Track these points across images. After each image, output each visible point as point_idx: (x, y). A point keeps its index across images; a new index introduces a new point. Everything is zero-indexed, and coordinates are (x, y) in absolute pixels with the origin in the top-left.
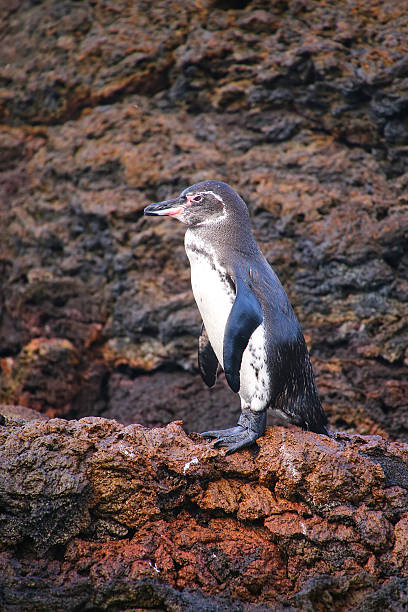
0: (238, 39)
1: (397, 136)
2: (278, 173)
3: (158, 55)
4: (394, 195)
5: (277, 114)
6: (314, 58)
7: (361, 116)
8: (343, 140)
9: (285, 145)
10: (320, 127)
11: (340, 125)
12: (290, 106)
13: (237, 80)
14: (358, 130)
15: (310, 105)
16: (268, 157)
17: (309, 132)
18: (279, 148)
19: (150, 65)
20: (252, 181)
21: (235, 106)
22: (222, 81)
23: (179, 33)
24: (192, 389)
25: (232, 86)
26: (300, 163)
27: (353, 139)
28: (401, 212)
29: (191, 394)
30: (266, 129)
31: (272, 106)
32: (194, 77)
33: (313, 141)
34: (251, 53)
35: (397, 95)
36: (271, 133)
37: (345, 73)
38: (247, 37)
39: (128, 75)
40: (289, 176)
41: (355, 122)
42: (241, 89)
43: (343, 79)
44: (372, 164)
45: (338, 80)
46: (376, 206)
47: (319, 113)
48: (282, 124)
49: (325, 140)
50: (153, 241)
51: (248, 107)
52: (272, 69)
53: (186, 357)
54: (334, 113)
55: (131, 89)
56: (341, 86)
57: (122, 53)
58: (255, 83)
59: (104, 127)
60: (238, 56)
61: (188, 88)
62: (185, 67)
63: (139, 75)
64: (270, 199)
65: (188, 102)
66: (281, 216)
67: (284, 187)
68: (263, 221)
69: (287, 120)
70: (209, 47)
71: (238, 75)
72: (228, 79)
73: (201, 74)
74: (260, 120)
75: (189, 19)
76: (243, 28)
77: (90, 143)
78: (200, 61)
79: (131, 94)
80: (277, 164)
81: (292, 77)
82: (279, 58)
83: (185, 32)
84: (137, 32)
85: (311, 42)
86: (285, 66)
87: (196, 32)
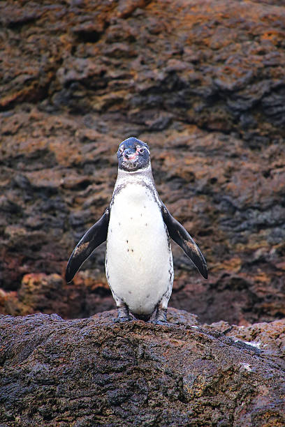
0: (107, 64)
2: (174, 152)
3: (40, 75)
5: (154, 112)
6: (178, 74)
8: (205, 127)
9: (167, 132)
11: (203, 118)
12: (162, 107)
13: (116, 90)
15: (178, 105)
17: (179, 123)
19: (34, 83)
21: (116, 108)
22: (102, 92)
23: (51, 60)
25: (113, 95)
28: (281, 173)
30: (150, 123)
31: (149, 107)
32: (76, 89)
33: (185, 129)
34: (121, 73)
35: (249, 96)
36: (154, 125)
37: (204, 83)
38: (114, 61)
39: (18, 90)
40: (184, 154)
41: (214, 115)
42: (121, 96)
43: (203, 87)
45: (199, 88)
47: (184, 110)
48: (160, 119)
49: (191, 128)
50: (100, 203)
51: (129, 108)
52: (146, 82)
54: (197, 109)
55: (21, 99)
56: (202, 92)
57: (12, 75)
58: (131, 92)
59: (17, 126)
60: (112, 74)
61: (72, 97)
62: (68, 84)
63: (27, 89)
64: (181, 169)
65: (71, 106)
66: (196, 180)
67: (188, 161)
68: (177, 185)
69: (163, 116)
70: (91, 70)
71: (117, 87)
72: (108, 90)
73: (82, 87)
74: (142, 117)
75: (58, 51)
76: (108, 55)
77: (8, 138)
78: (84, 79)
79: (21, 102)
80: (168, 146)
81: (163, 87)
82: (149, 74)
83: (58, 59)
84: (16, 60)
85: (175, 64)
86: (159, 80)
87: (69, 59)
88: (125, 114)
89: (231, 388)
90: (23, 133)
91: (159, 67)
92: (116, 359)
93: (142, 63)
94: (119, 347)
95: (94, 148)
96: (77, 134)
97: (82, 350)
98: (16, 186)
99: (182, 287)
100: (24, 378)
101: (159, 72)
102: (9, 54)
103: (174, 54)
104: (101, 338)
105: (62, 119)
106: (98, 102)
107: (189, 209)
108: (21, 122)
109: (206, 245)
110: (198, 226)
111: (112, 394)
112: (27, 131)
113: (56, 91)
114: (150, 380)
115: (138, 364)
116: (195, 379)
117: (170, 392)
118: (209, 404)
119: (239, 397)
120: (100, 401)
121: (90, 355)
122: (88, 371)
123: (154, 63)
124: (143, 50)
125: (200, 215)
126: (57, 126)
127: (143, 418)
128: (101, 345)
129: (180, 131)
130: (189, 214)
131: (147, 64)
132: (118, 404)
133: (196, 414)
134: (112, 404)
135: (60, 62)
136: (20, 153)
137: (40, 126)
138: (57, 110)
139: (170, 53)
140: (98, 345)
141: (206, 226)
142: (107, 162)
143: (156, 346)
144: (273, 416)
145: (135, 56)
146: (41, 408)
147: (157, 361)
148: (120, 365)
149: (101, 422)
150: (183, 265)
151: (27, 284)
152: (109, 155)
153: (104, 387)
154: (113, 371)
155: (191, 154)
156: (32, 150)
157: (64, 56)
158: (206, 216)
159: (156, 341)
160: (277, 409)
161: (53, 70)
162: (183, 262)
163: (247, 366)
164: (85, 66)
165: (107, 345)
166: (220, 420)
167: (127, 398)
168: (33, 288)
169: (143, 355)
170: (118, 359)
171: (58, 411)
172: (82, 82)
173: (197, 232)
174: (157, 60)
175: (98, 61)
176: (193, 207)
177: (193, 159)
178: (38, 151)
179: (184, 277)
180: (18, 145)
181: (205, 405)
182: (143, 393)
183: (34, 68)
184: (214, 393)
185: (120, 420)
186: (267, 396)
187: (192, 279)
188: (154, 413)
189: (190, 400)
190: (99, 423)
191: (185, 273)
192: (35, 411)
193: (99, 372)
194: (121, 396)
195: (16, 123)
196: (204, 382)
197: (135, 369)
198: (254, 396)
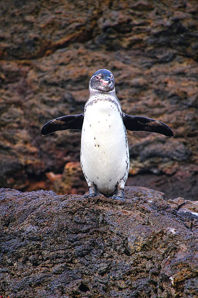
0: (133, 14)
2: (175, 77)
3: (87, 23)
5: (163, 49)
6: (181, 22)
9: (172, 63)
10: (185, 54)
12: (169, 45)
13: (138, 34)
15: (180, 44)
16: (165, 70)
17: (181, 57)
18: (167, 65)
19: (83, 28)
20: (163, 81)
21: (137, 46)
22: (128, 35)
23: (95, 12)
24: (162, 182)
25: (135, 37)
26: (186, 71)
29: (161, 184)
30: (160, 57)
31: (160, 45)
32: (110, 33)
33: (184, 61)
34: (142, 21)
36: (163, 58)
38: (138, 13)
39: (72, 33)
40: (182, 79)
42: (140, 38)
45: (195, 31)
47: (184, 47)
48: (167, 54)
49: (189, 60)
51: (146, 46)
52: (158, 28)
53: (156, 167)
54: (194, 47)
55: (73, 40)
57: (67, 23)
58: (148, 35)
59: (69, 59)
60: (136, 22)
61: (107, 38)
62: (105, 29)
63: (77, 33)
64: (178, 90)
65: (107, 45)
66: (188, 98)
67: (183, 84)
68: (175, 101)
69: (170, 52)
70: (121, 19)
71: (138, 31)
72: (132, 33)
73: (115, 31)
74: (155, 52)
75: (100, 5)
76: (133, 8)
77: (62, 67)
78: (116, 25)
79: (73, 42)
80: (171, 73)
81: (170, 31)
82: (161, 22)
83: (100, 11)
84: (71, 12)
85: (179, 14)
86: (167, 26)
87: (107, 12)
88: (143, 51)
89: (161, 246)
90: (72, 63)
91: (168, 17)
92: (83, 224)
93: (157, 14)
94: (86, 215)
95: (120, 75)
96: (109, 65)
97: (60, 217)
98: (65, 101)
99: (175, 173)
100: (20, 236)
101: (168, 20)
102: (67, 8)
103: (180, 7)
104: (74, 208)
105: (100, 54)
106: (125, 42)
107: (182, 118)
108: (72, 56)
109: (193, 143)
110: (187, 130)
111: (78, 248)
112: (75, 62)
113: (97, 34)
114: (106, 239)
115: (99, 227)
116: (136, 238)
117: (118, 248)
118: (145, 257)
119: (166, 252)
120: (71, 253)
121: (65, 220)
122: (64, 232)
123: (165, 14)
124: (158, 5)
125: (189, 122)
126: (96, 59)
127: (98, 266)
128: (74, 214)
129: (181, 63)
130: (182, 121)
131: (160, 15)
132: (83, 256)
133: (136, 264)
134: (79, 256)
135: (101, 13)
136: (69, 78)
137: (84, 59)
138: (97, 48)
139: (176, 6)
140: (72, 213)
141: (193, 130)
142: (128, 84)
143: (112, 215)
144: (185, 266)
145: (152, 9)
146: (31, 258)
147: (112, 225)
148: (85, 228)
149: (71, 268)
150: (175, 158)
151: (68, 169)
152: (130, 79)
153: (73, 243)
154: (80, 232)
155: (186, 79)
156: (77, 76)
157: (104, 9)
158: (194, 123)
159: (112, 212)
160: (188, 261)
161: (96, 19)
162: (175, 155)
163: (173, 230)
164: (117, 16)
165: (78, 214)
166: (151, 268)
167: (89, 252)
168: (72, 172)
169: (103, 221)
170: (85, 223)
171: (43, 260)
172: (115, 27)
173: (187, 134)
174: (167, 12)
175: (126, 13)
176: (185, 117)
177: (187, 82)
178: (81, 76)
179: (176, 166)
180: (68, 72)
181: (143, 257)
182: (100, 248)
183: (83, 18)
184: (150, 249)
185: (83, 267)
186: (185, 252)
187: (181, 167)
188: (106, 263)
189: (132, 254)
190: (69, 269)
191: (177, 163)
192: (27, 259)
193: (70, 233)
194: (85, 250)
195: (68, 57)
196: (142, 241)
197: (95, 231)
198: (177, 252)
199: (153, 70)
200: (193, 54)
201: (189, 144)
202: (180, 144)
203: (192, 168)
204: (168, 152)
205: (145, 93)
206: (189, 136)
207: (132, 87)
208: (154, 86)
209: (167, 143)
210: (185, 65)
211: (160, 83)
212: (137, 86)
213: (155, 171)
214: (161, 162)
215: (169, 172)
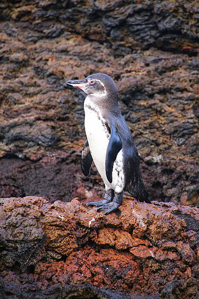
1: (117, 36)
4: (121, 67)
7: (96, 26)
10: (73, 30)
14: (95, 33)
16: (49, 46)
18: (54, 41)
20: (44, 58)
24: (25, 168)
26: (68, 50)
27: (93, 37)
29: (24, 170)
44: (106, 51)
46: (114, 73)
53: (21, 151)
199: (37, 45)
200: (80, 31)
201: (58, 128)
202: (47, 128)
203: (59, 155)
204: (33, 136)
205: (24, 70)
206: (60, 119)
207: (12, 62)
208: (34, 63)
209: (34, 126)
210: (71, 42)
211: (41, 59)
212: (17, 62)
213: (20, 156)
214: (26, 146)
215: (33, 158)
